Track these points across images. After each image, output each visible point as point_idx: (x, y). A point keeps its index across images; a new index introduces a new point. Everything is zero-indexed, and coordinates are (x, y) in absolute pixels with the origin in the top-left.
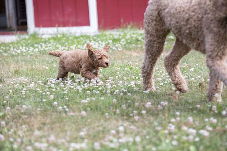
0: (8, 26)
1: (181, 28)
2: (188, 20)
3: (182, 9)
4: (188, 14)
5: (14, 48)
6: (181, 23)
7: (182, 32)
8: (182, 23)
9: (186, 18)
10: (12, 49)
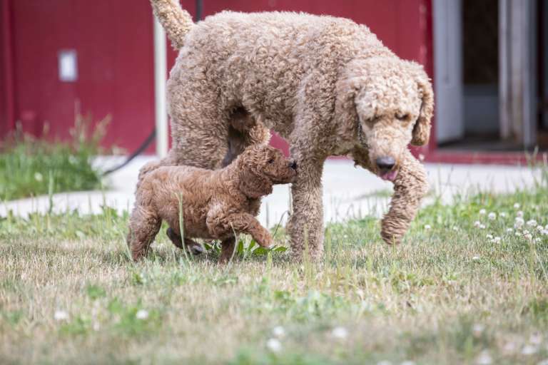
0: (505, 131)
1: (265, 93)
2: (282, 74)
3: (273, 52)
4: (285, 60)
5: (527, 218)
6: (266, 81)
7: (266, 102)
8: (269, 81)
9: (279, 69)
10: (520, 220)
